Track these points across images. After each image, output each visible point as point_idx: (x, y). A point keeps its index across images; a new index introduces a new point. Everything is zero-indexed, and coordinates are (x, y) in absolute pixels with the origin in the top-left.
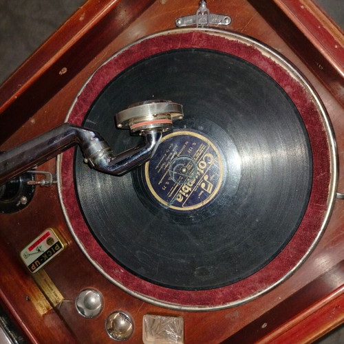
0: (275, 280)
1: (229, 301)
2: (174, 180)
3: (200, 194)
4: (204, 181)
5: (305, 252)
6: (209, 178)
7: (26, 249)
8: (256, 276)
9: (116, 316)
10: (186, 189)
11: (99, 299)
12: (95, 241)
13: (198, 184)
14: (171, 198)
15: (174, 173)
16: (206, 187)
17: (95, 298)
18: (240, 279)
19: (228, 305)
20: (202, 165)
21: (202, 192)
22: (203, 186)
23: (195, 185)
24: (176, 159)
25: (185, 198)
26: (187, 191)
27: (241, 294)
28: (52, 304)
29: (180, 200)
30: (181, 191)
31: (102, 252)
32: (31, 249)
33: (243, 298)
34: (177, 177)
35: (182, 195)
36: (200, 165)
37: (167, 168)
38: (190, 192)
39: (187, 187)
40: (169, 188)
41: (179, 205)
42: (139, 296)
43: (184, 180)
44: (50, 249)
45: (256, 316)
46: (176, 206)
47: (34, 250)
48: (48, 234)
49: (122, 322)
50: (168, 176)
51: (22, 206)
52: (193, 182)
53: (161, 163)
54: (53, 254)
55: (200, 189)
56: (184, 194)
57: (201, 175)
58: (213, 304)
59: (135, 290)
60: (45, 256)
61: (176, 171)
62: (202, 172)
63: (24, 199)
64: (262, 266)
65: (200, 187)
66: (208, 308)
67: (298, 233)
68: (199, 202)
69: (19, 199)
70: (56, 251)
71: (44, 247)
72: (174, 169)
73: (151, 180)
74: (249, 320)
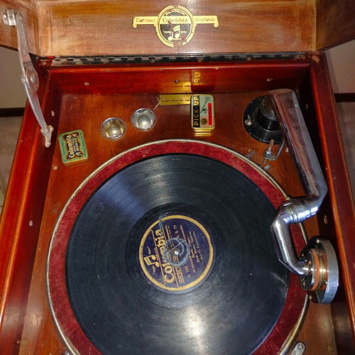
0: (52, 255)
1: (66, 212)
2: (175, 239)
3: (149, 250)
4: (156, 261)
5: (51, 292)
6: (155, 266)
7: (212, 101)
8: (65, 244)
9: (122, 130)
10: (162, 243)
11: (143, 128)
12: (178, 152)
13: (158, 255)
14: (164, 226)
15: (180, 243)
16: (150, 258)
17: (145, 125)
18: (72, 231)
19: (64, 209)
20: (169, 270)
21: (150, 253)
22: (153, 257)
23: (159, 251)
24: (189, 253)
25: (156, 237)
26: (159, 242)
27: (63, 224)
28: (163, 94)
29: (157, 232)
30: (163, 237)
31: (167, 151)
32: (210, 105)
33: (60, 224)
34: (176, 243)
35: (159, 236)
36: (170, 267)
37: (187, 241)
38: (157, 244)
39: (162, 244)
40: (173, 231)
41: (154, 229)
42: (120, 155)
43: (169, 247)
44: (199, 118)
45: (43, 223)
46: (155, 226)
47: (207, 107)
48: (210, 123)
49: (115, 132)
50: (181, 237)
51: (246, 118)
52: (162, 252)
53: (194, 239)
54: (194, 118)
55: (153, 253)
56: (159, 238)
57: (162, 263)
58: (73, 200)
59: (125, 155)
60: (197, 111)
61: (180, 246)
62: (164, 265)
63: (249, 123)
64: (67, 254)
65: (154, 254)
66: (74, 195)
67: (67, 299)
68: (145, 245)
69: (252, 120)
70: (194, 121)
71: (204, 115)
72: (183, 246)
73: (189, 222)
74: (44, 217)
